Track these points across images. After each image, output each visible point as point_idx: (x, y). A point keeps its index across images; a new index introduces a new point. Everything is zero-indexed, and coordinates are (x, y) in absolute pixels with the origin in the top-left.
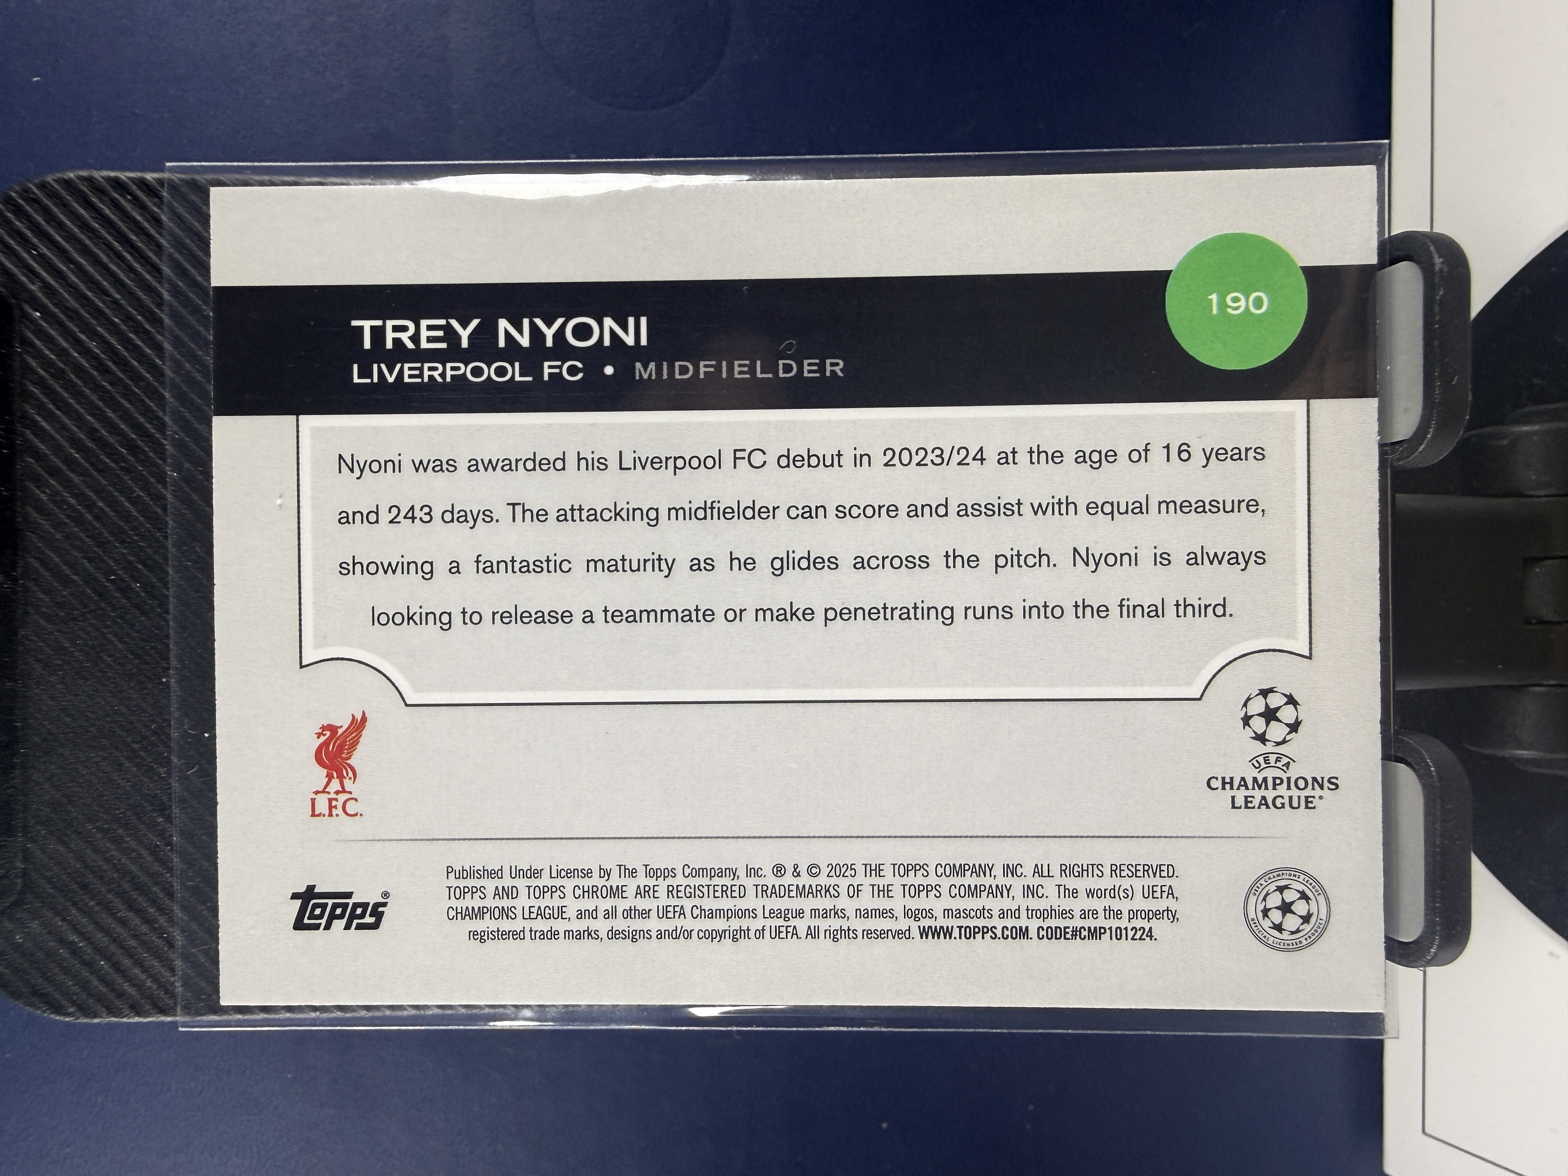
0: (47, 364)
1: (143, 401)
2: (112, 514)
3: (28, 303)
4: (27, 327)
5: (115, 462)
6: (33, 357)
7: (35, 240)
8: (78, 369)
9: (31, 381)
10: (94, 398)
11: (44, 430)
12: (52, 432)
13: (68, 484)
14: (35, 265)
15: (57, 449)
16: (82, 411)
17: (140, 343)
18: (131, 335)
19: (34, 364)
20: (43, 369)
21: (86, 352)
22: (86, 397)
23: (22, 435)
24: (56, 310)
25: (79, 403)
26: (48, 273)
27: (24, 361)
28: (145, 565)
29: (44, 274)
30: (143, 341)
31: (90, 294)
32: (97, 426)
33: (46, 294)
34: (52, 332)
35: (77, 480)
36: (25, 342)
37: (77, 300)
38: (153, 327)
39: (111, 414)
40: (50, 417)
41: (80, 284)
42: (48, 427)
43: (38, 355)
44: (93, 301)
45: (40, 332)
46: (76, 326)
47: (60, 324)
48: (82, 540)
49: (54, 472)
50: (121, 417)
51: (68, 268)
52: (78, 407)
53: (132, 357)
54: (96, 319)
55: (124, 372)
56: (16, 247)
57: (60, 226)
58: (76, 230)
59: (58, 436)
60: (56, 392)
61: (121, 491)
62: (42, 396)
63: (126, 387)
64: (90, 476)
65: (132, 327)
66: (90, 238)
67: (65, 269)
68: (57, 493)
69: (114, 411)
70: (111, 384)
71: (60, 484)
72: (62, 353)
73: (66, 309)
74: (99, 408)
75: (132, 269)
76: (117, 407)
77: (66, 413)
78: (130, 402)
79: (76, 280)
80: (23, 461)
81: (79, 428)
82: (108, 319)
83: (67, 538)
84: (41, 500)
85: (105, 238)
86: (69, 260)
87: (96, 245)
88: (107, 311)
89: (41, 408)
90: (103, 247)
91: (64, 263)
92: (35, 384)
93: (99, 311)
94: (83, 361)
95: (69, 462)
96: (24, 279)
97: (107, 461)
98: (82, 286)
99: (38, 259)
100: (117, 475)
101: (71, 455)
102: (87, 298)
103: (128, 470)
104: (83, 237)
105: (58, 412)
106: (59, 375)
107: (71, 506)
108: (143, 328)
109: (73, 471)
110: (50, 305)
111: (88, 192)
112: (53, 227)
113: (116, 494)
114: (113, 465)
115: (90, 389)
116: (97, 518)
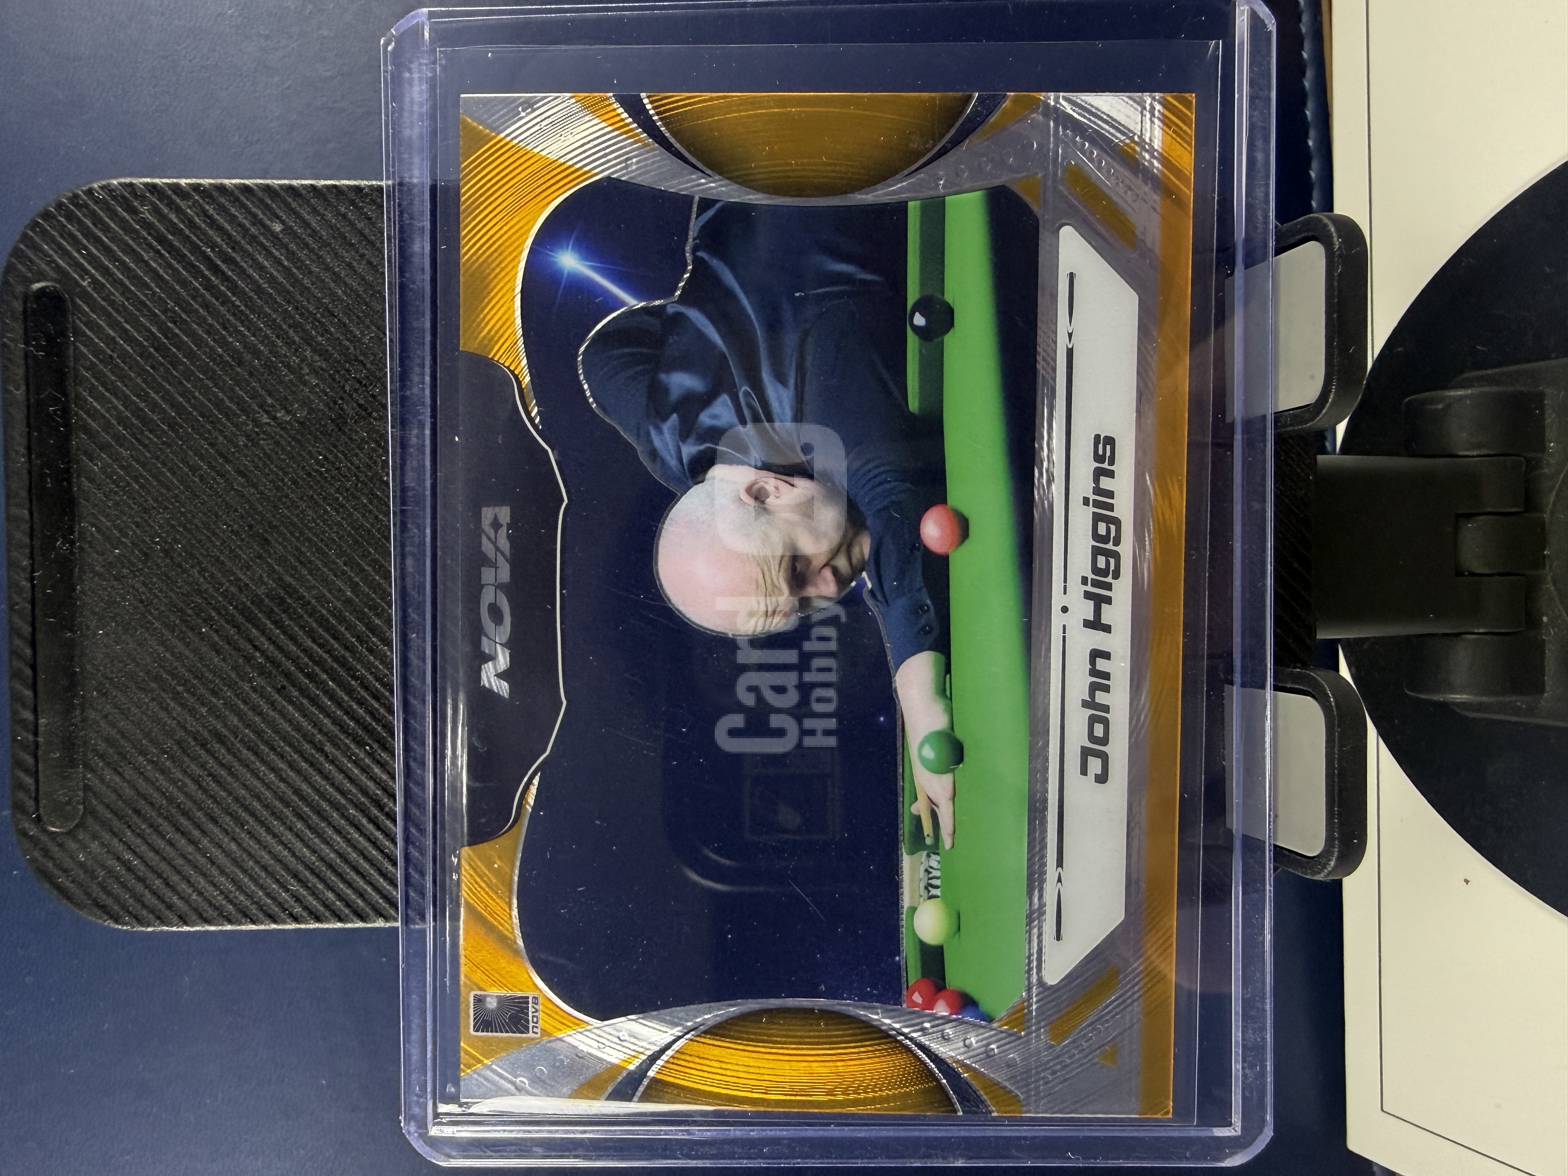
0: (97, 351)
1: (180, 383)
2: (155, 483)
3: (79, 298)
4: (79, 318)
5: (156, 436)
6: (86, 346)
7: (85, 241)
8: (124, 355)
9: (83, 367)
10: (139, 380)
11: (96, 410)
12: (103, 411)
13: (117, 458)
14: (86, 264)
15: (107, 426)
16: (128, 392)
17: (177, 331)
18: (169, 324)
19: (85, 351)
20: (93, 355)
21: (130, 340)
22: (131, 379)
23: (76, 414)
24: (103, 303)
25: (125, 386)
26: (96, 271)
27: (76, 348)
28: (185, 528)
29: (93, 271)
30: (180, 329)
31: (133, 288)
32: (142, 405)
33: (94, 289)
34: (101, 323)
35: (125, 453)
36: (77, 332)
37: (123, 294)
38: (189, 317)
39: (153, 395)
40: (100, 398)
41: (125, 280)
42: (99, 407)
43: (89, 343)
44: (136, 295)
45: (90, 324)
46: (122, 317)
47: (109, 315)
48: (130, 507)
49: (103, 447)
50: (163, 398)
51: (114, 265)
52: (125, 389)
53: (171, 344)
54: (139, 310)
55: (164, 357)
56: (69, 248)
57: (106, 229)
58: (121, 232)
59: (108, 416)
60: (105, 375)
61: (164, 464)
62: (93, 380)
63: (167, 371)
64: (137, 449)
65: (171, 317)
66: (133, 239)
67: (111, 266)
68: (109, 466)
69: (157, 393)
70: (153, 367)
71: (108, 456)
72: (110, 341)
73: (112, 303)
74: (143, 390)
75: (170, 266)
76: (158, 389)
77: (116, 395)
78: (170, 384)
79: (121, 277)
80: (77, 438)
81: (126, 408)
82: (150, 310)
83: (117, 504)
84: (93, 471)
85: (145, 239)
86: (114, 258)
87: (139, 244)
88: (148, 302)
89: (92, 390)
90: (144, 246)
91: (110, 261)
92: (87, 369)
93: (142, 303)
94: (128, 348)
95: (118, 438)
96: (76, 276)
97: (151, 436)
98: (127, 282)
99: (89, 258)
100: (161, 449)
101: (120, 431)
102: (131, 292)
103: (169, 446)
104: (127, 238)
105: (107, 394)
106: (108, 361)
107: (120, 477)
108: (181, 317)
109: (121, 446)
110: (100, 299)
111: (131, 199)
112: (101, 230)
113: (159, 465)
114: (156, 440)
115: (134, 373)
116: (142, 486)
